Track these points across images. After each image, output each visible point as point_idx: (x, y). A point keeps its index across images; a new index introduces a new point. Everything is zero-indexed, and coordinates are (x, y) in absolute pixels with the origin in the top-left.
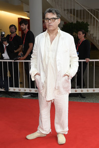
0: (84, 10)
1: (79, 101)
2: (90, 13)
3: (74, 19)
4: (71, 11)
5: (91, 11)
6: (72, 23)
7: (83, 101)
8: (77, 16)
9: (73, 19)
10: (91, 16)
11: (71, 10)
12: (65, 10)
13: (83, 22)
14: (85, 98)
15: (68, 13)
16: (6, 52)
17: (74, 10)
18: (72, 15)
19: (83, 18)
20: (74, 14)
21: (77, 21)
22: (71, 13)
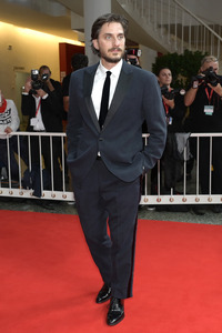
0: (201, 27)
1: (191, 221)
2: (213, 32)
3: (179, 45)
4: (173, 29)
5: (216, 28)
6: (175, 54)
8: (186, 40)
9: (175, 46)
11: (173, 26)
12: (159, 26)
13: (198, 53)
15: (166, 33)
16: (39, 115)
17: (179, 26)
18: (175, 37)
19: (199, 44)
20: (179, 36)
21: (186, 51)
22: (172, 32)
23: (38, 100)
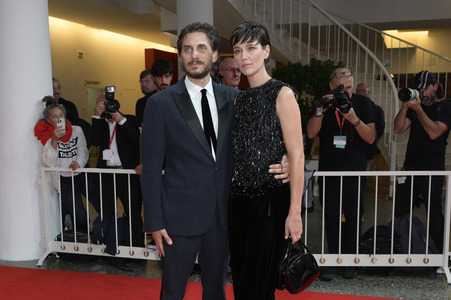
0: (334, 27)
2: (350, 34)
3: (304, 52)
4: (297, 31)
5: (355, 28)
6: (298, 65)
7: (324, 291)
8: (314, 45)
9: (300, 54)
10: (355, 43)
11: (296, 26)
12: (278, 27)
13: (329, 63)
14: (328, 280)
15: (286, 36)
16: (114, 145)
17: (305, 26)
18: (299, 41)
19: (332, 51)
20: (305, 40)
21: (313, 60)
22: (296, 35)
23: (112, 127)
